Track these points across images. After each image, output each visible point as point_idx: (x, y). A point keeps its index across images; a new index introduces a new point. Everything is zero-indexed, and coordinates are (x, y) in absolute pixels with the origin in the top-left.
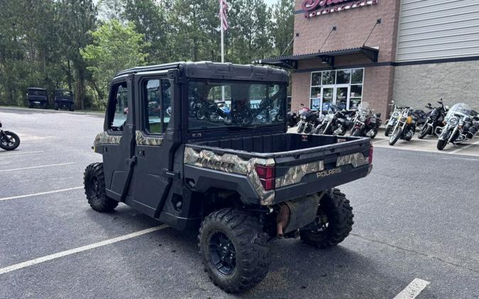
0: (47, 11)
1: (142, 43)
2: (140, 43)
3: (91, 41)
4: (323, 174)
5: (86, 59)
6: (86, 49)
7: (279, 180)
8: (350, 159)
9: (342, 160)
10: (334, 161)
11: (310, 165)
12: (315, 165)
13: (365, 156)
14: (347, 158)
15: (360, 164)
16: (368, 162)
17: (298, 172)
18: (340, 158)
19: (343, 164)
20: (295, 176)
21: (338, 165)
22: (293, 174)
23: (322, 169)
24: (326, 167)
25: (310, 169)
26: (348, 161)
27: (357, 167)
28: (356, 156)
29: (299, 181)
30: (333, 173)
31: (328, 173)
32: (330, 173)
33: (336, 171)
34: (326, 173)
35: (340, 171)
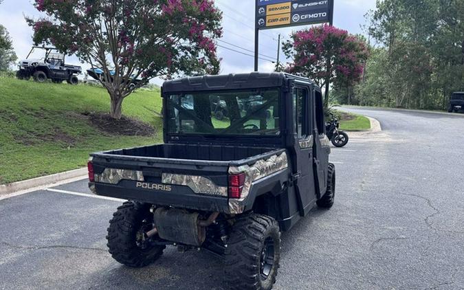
4: (145, 185)
7: (97, 175)
8: (183, 180)
9: (171, 178)
10: (158, 176)
11: (126, 171)
12: (132, 173)
13: (218, 184)
14: (177, 176)
15: (205, 191)
16: (226, 195)
17: (114, 174)
18: (165, 174)
19: (172, 183)
20: (111, 177)
21: (164, 181)
22: (109, 175)
23: (141, 180)
24: (147, 179)
25: (126, 175)
26: (182, 182)
27: (199, 194)
28: (195, 179)
29: (116, 183)
30: (159, 188)
31: (150, 186)
32: (153, 187)
33: (164, 188)
34: (147, 185)
35: (169, 189)
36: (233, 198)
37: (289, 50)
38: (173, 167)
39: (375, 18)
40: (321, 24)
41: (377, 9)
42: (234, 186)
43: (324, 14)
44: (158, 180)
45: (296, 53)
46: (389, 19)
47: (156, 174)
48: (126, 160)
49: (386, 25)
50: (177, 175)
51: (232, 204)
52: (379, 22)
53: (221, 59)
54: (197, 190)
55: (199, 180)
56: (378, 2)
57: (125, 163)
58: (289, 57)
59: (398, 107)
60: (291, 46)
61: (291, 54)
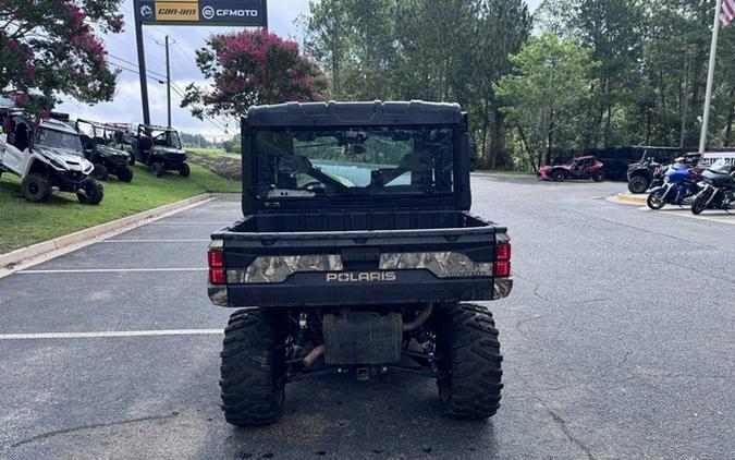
0: (464, 34)
1: (588, 62)
2: (584, 62)
3: (509, 68)
4: (344, 277)
5: (500, 97)
6: (501, 82)
7: (234, 272)
8: (420, 261)
9: (396, 260)
10: (373, 258)
11: (305, 258)
12: (318, 259)
13: (477, 259)
14: (409, 257)
15: (456, 272)
16: (490, 274)
17: (276, 266)
18: (386, 255)
19: (400, 267)
20: (270, 271)
21: (385, 267)
22: (265, 269)
23: (337, 269)
24: (349, 266)
25: (306, 265)
26: (418, 264)
27: (447, 278)
28: (440, 257)
29: (282, 280)
30: (372, 278)
31: (356, 277)
32: (361, 278)
33: (382, 277)
34: (349, 277)
35: (392, 277)
36: (500, 277)
37: (207, 64)
38: (404, 242)
39: (311, 28)
40: (256, 28)
41: (312, 15)
42: (500, 260)
43: (254, 13)
44: (373, 265)
45: (221, 69)
46: (330, 32)
47: (370, 256)
48: (309, 239)
49: (327, 41)
50: (408, 254)
51: (500, 286)
52: (316, 34)
53: (118, 71)
54: (443, 272)
55: (447, 258)
56: (312, 5)
57: (307, 244)
58: (209, 76)
60: (211, 58)
61: (212, 72)
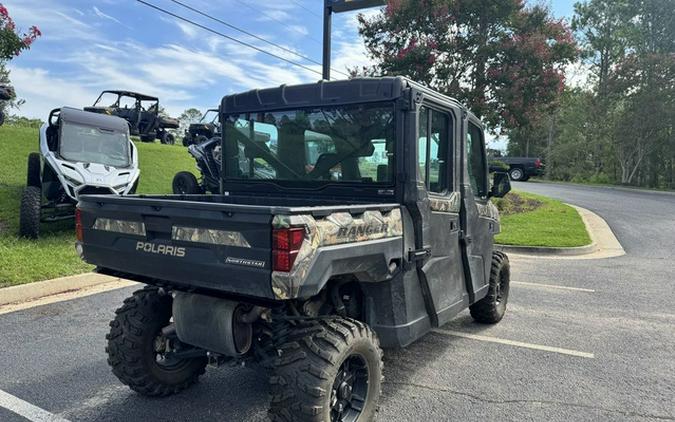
4: (148, 247)
10: (167, 230)
18: (176, 228)
31: (156, 249)
32: (159, 250)
36: (279, 271)
37: (376, 36)
59: (626, 185)
